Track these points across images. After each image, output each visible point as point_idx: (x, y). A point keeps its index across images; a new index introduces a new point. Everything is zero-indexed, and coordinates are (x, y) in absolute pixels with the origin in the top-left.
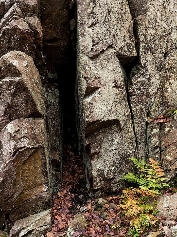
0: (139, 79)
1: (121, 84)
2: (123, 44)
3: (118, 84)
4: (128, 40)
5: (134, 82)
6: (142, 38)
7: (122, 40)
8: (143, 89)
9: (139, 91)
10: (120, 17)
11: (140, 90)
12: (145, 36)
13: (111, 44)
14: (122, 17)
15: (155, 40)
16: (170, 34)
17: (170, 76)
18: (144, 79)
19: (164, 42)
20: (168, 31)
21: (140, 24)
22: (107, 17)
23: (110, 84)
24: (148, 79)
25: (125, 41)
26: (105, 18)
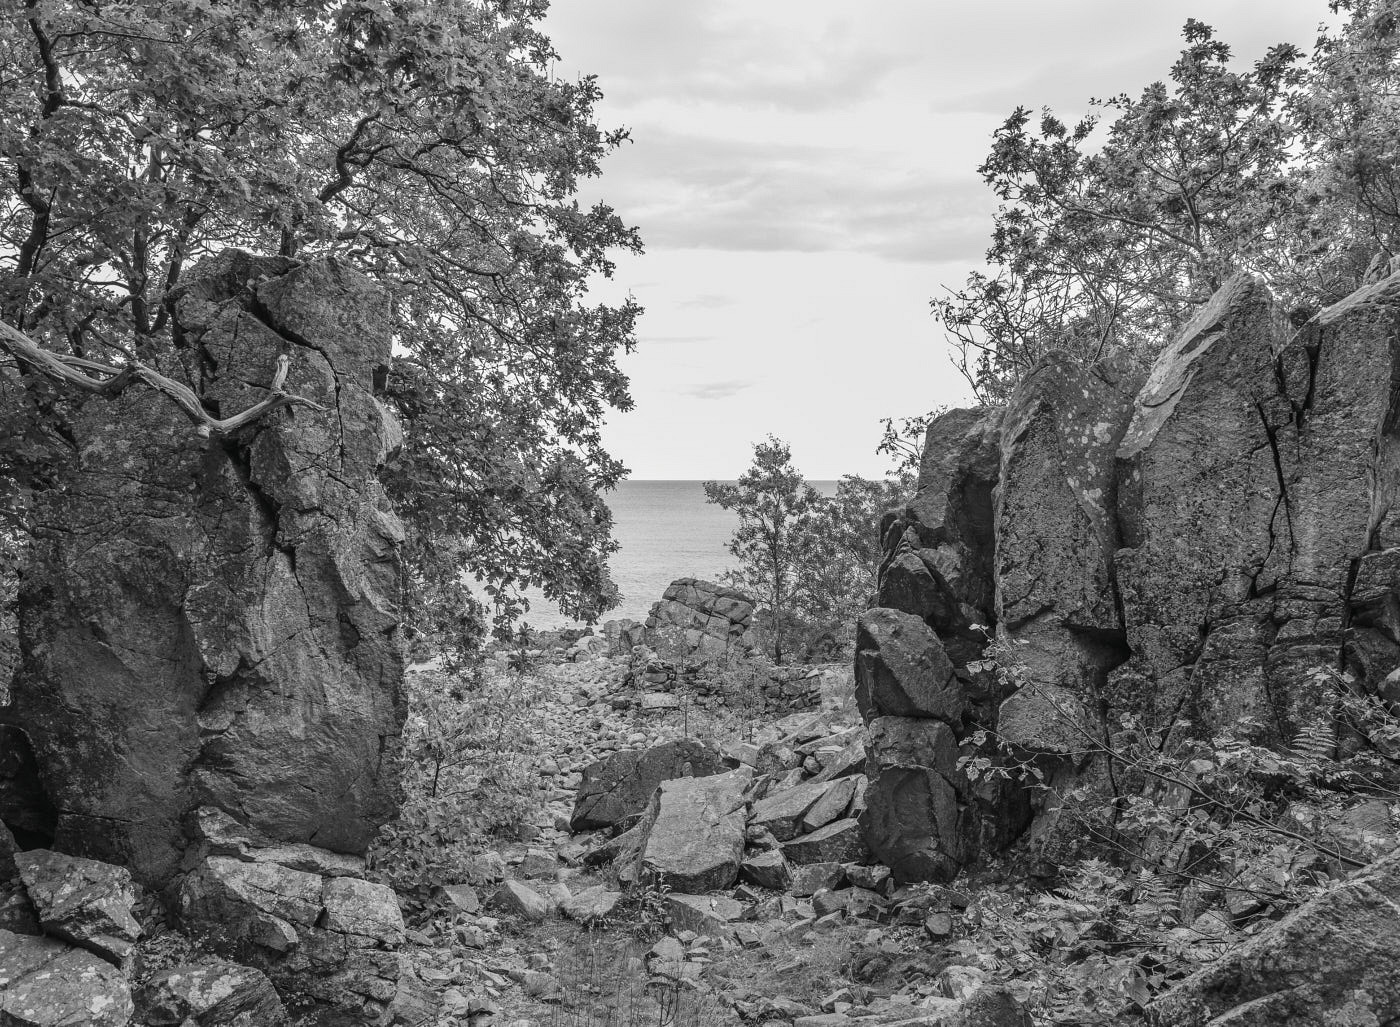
0: (1124, 676)
1: (1076, 681)
2: (1080, 604)
3: (1070, 680)
4: (1092, 597)
5: (1112, 681)
6: (1127, 593)
7: (1077, 597)
8: (1137, 696)
9: (1124, 700)
10: (1071, 554)
11: (1128, 699)
12: (1139, 589)
13: (1047, 604)
14: (1075, 552)
15: (1170, 598)
16: (1219, 583)
17: (1216, 675)
18: (1138, 677)
19: (1199, 601)
20: (1212, 577)
21: (1122, 566)
22: (1037, 555)
23: (1050, 679)
24: (1152, 678)
25: (1085, 598)
26: (1032, 557)
